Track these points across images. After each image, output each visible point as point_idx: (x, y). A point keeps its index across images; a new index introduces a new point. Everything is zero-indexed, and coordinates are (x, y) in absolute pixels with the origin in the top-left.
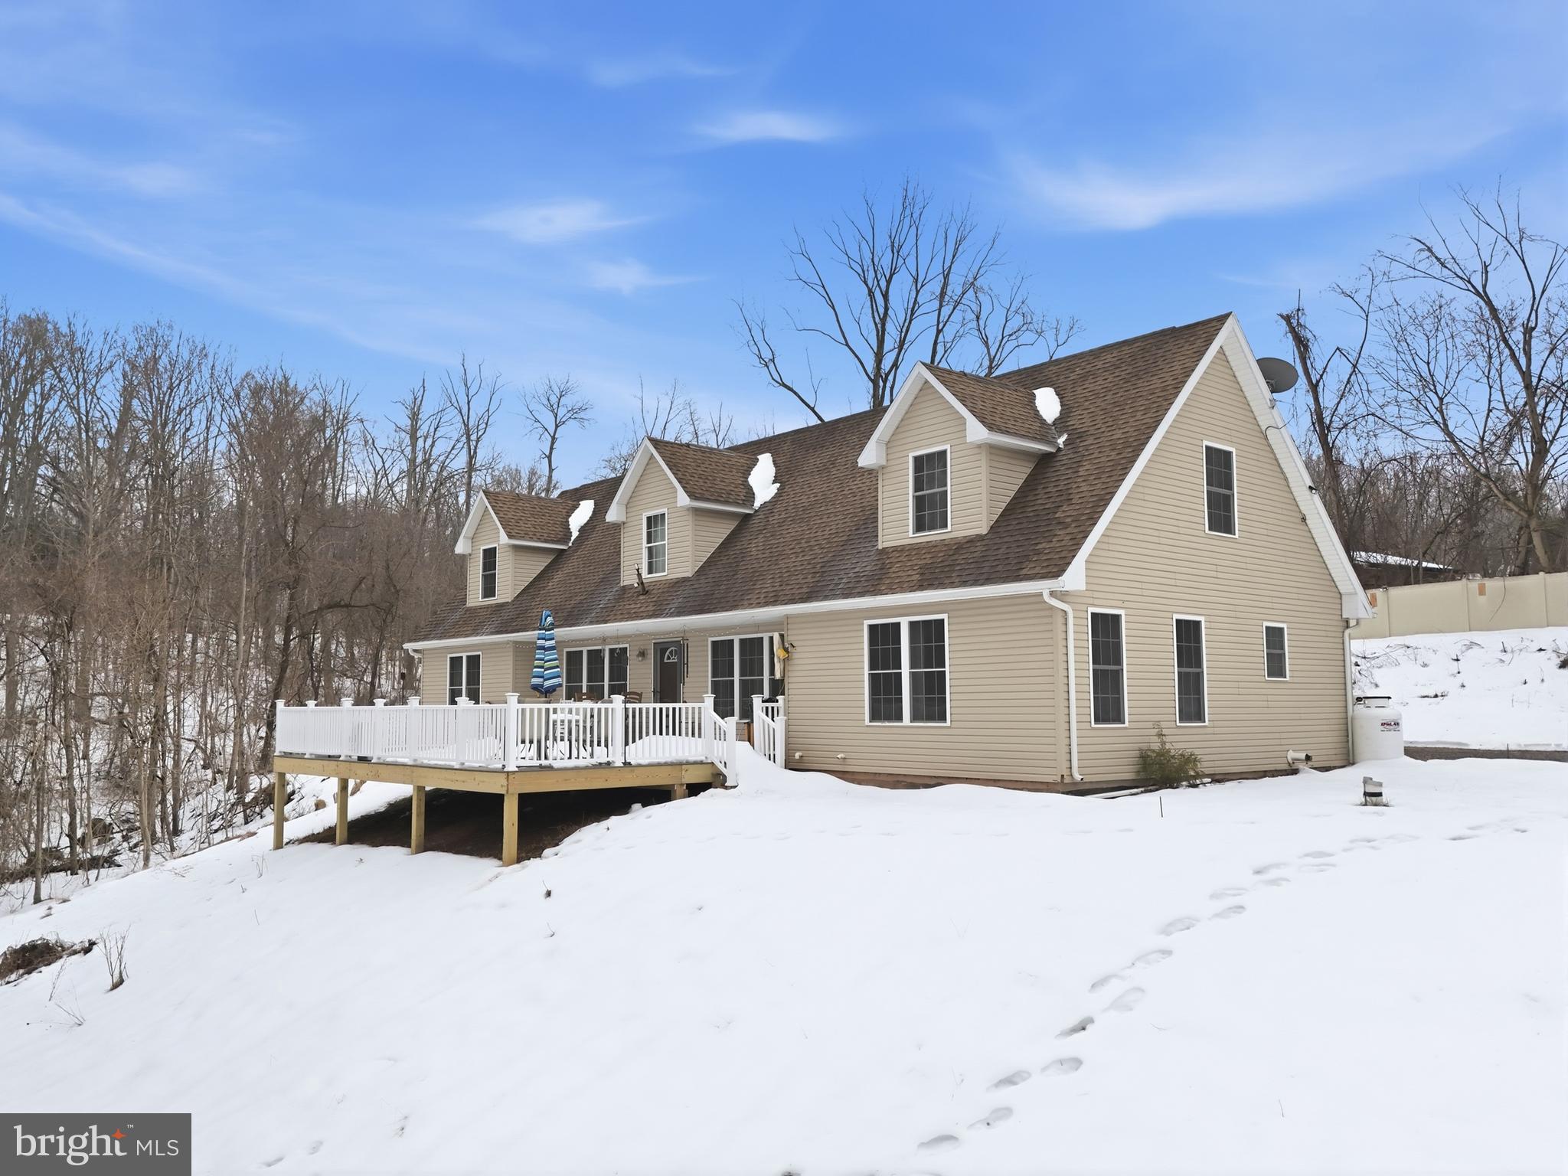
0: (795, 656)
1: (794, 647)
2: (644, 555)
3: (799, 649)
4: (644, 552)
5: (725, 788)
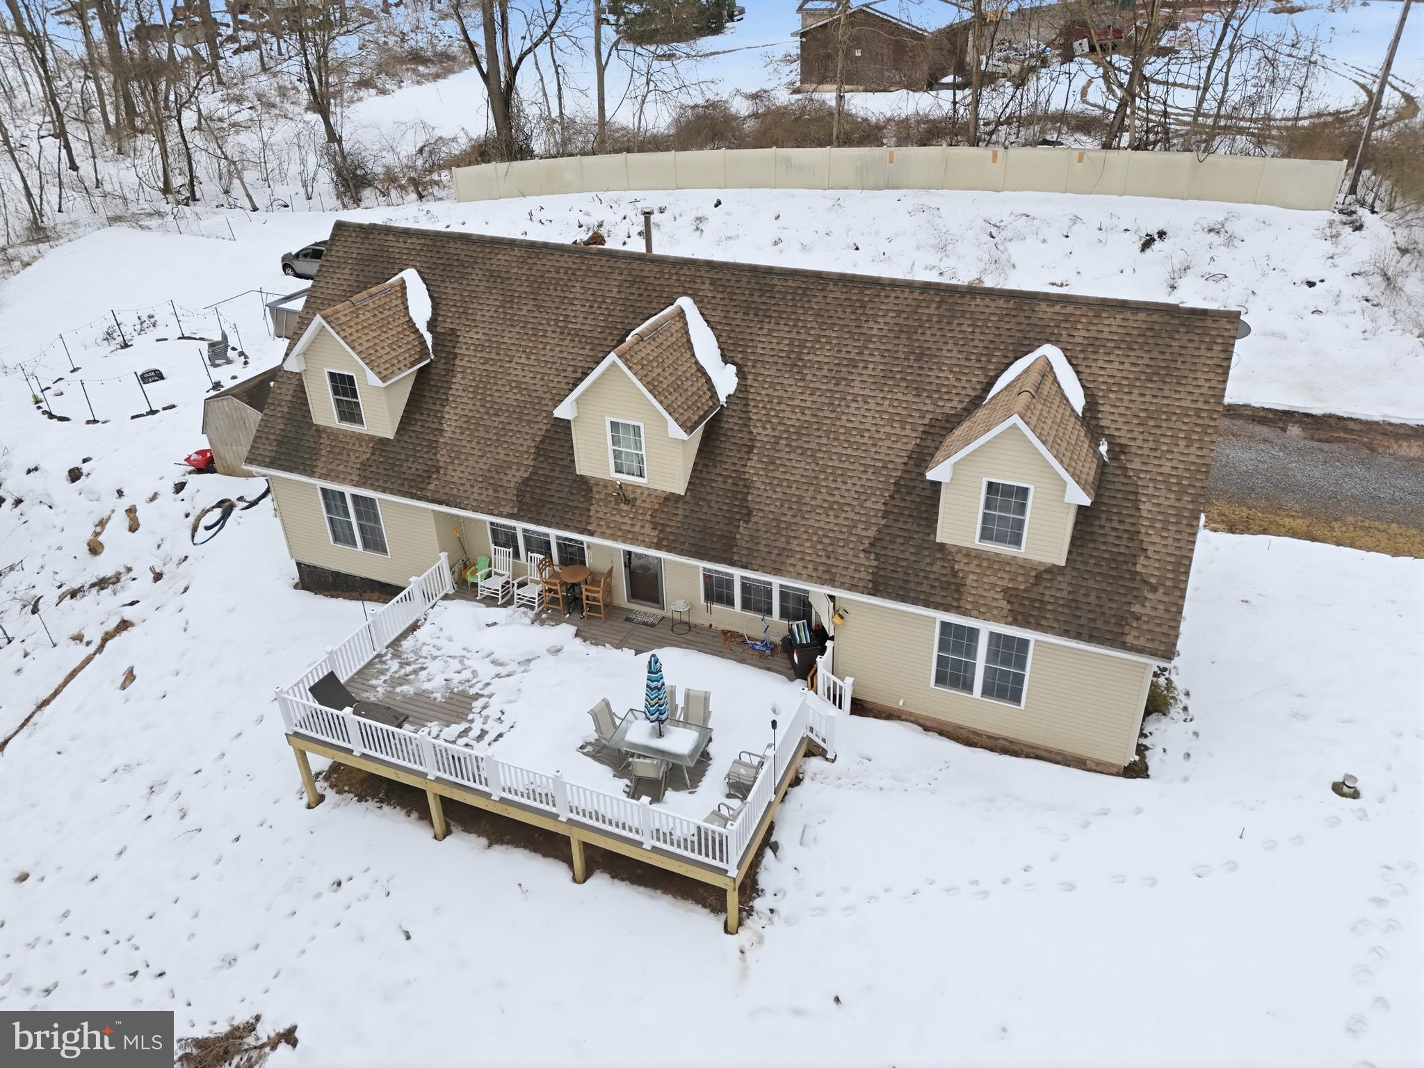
1: (848, 612)
5: (827, 759)
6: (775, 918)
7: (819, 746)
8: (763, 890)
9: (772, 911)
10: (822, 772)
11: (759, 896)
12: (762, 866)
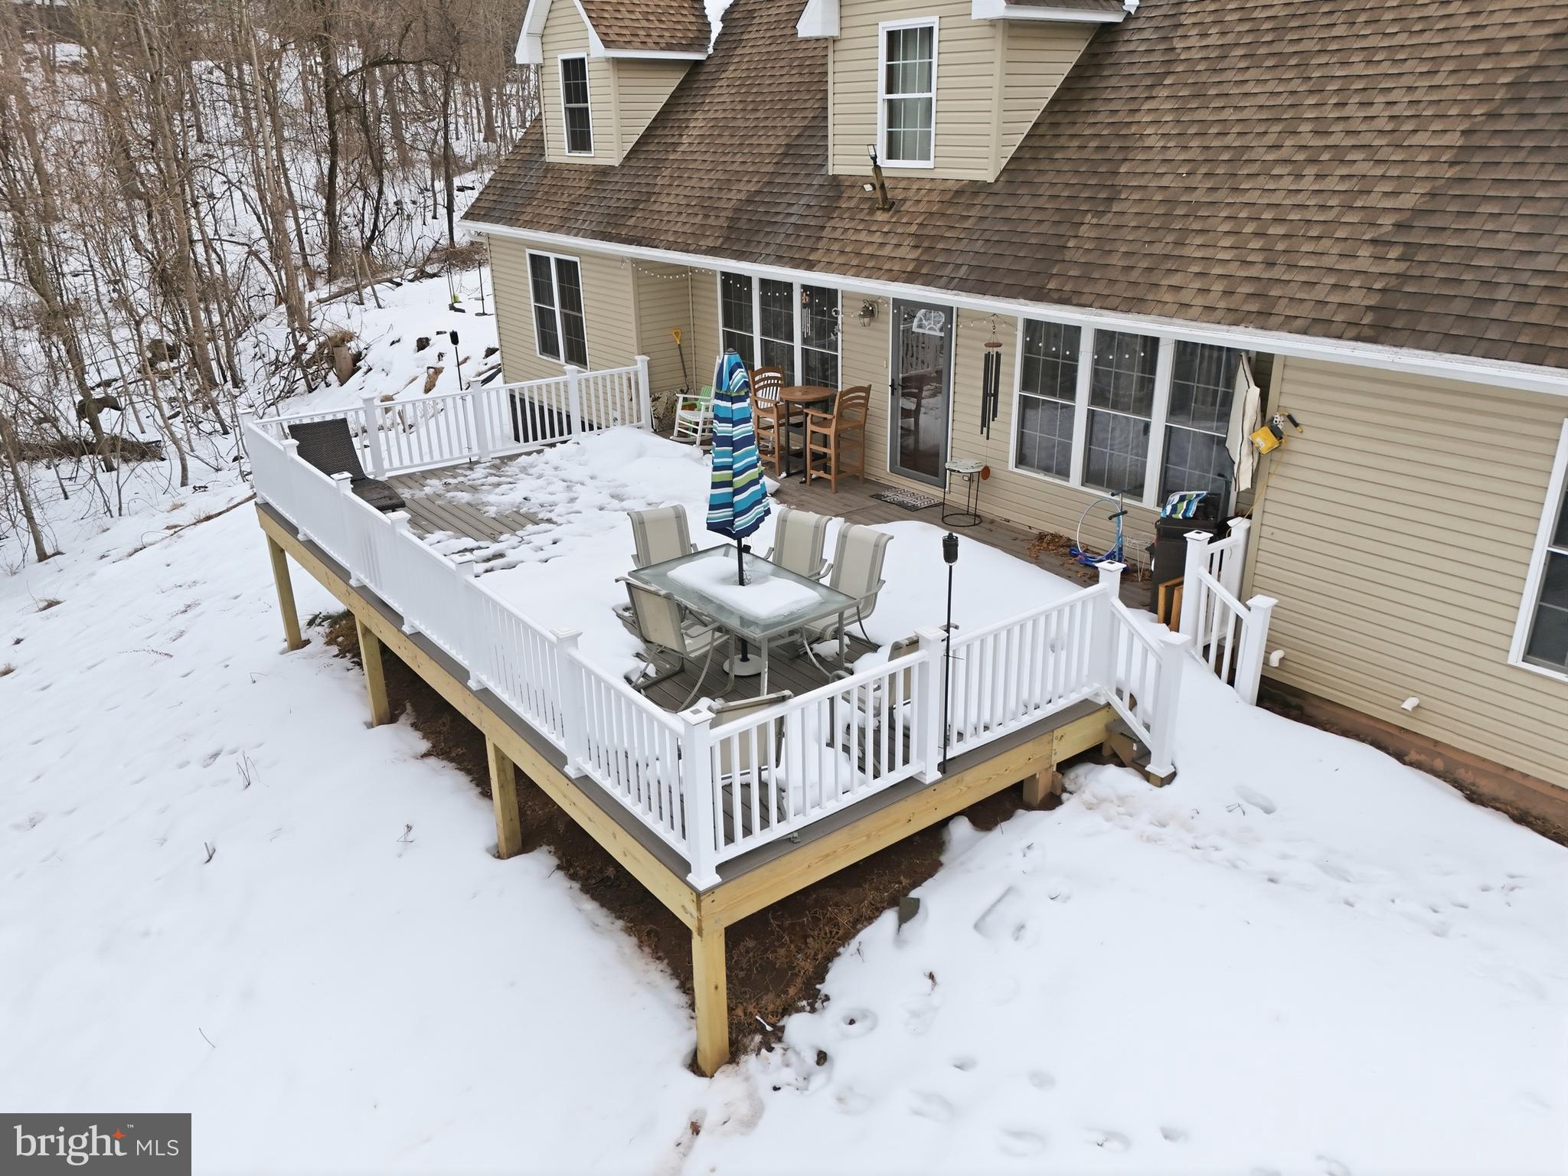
0: (1295, 445)
1: (1296, 425)
2: (879, 115)
3: (1308, 433)
4: (879, 112)
5: (1147, 777)
6: (820, 1076)
7: (1133, 738)
8: (827, 998)
9: (822, 1057)
10: (1122, 800)
11: (813, 1010)
12: (854, 944)
